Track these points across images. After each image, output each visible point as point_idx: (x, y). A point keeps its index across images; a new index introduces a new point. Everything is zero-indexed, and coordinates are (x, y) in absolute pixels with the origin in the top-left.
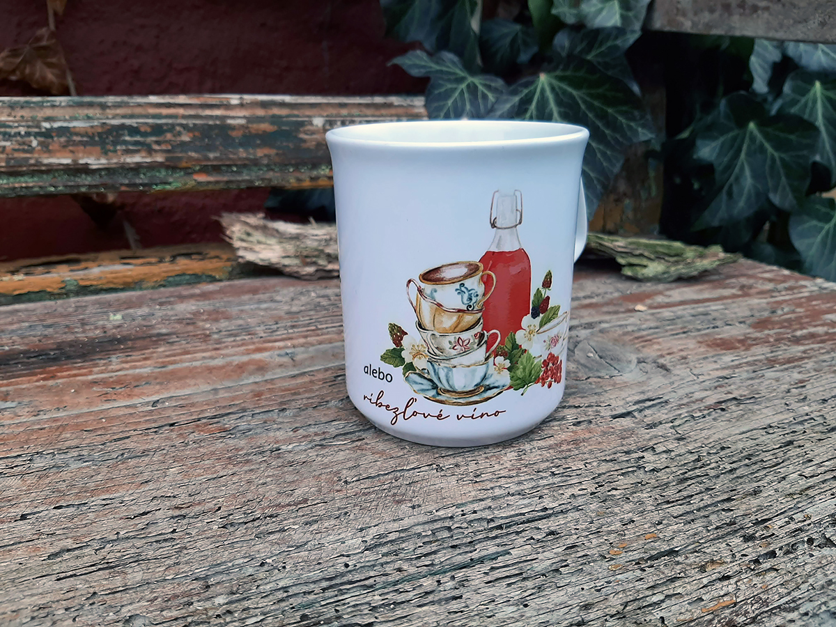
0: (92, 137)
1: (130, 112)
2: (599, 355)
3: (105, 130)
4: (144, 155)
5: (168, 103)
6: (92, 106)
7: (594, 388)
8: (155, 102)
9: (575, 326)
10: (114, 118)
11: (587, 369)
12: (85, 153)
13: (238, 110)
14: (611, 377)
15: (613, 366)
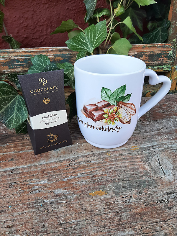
0: (5, 63)
1: (17, 54)
2: (159, 164)
3: (9, 61)
4: (21, 68)
5: (29, 51)
6: (5, 53)
7: (154, 184)
8: (24, 51)
9: (155, 145)
10: (11, 57)
11: (154, 172)
12: (3, 68)
13: (51, 52)
14: (162, 177)
15: (164, 171)
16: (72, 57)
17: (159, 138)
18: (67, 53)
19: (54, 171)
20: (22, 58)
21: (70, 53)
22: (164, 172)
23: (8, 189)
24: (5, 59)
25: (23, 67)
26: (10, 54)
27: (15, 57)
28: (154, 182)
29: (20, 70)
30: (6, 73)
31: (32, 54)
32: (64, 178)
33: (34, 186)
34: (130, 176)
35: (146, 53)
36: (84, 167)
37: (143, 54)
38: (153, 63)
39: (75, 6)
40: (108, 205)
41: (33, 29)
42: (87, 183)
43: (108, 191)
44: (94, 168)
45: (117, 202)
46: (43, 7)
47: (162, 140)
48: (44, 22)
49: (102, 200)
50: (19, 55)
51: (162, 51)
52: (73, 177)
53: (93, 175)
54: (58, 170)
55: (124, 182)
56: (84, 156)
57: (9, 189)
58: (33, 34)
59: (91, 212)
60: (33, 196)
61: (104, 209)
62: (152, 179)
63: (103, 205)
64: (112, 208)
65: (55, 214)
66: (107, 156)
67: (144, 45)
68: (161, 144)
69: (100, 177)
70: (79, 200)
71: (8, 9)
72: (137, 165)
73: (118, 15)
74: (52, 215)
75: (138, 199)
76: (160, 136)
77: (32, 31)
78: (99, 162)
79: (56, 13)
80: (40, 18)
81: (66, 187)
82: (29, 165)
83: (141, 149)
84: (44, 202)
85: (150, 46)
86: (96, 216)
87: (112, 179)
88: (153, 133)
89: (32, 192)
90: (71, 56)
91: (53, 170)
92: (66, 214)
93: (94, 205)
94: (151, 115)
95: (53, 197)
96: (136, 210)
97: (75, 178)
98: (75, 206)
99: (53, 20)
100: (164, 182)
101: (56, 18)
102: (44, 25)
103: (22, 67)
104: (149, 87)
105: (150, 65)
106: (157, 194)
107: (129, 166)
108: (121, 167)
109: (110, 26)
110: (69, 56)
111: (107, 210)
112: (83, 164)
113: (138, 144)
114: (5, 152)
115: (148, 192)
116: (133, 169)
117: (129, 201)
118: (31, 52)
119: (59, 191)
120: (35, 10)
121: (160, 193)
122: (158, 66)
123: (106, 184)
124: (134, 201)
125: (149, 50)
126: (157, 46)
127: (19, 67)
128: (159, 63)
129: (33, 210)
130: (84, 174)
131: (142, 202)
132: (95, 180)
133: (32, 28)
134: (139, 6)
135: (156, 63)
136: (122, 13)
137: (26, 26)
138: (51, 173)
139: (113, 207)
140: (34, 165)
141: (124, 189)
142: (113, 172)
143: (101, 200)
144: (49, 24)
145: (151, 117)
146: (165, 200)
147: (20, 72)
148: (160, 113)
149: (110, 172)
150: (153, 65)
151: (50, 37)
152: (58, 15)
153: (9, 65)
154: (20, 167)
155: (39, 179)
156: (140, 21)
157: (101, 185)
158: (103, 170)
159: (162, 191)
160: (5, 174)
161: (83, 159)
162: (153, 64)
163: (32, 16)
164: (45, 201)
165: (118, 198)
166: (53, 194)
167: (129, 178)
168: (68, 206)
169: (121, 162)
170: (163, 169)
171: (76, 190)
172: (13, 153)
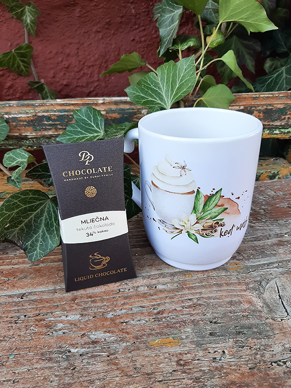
0: (28, 122)
1: (47, 109)
2: (279, 296)
3: (34, 119)
4: (53, 131)
5: (66, 104)
6: (29, 106)
7: (268, 331)
8: (59, 103)
9: (273, 263)
10: (39, 112)
11: (268, 309)
12: (25, 130)
13: (102, 106)
14: (282, 320)
15: (286, 308)
16: (135, 113)
17: (281, 251)
18: (127, 107)
19: (93, 299)
20: (54, 115)
21: (133, 107)
22: (286, 311)
23: (12, 327)
24: (28, 116)
25: (57, 129)
26: (36, 108)
27: (43, 112)
28: (268, 328)
29: (50, 133)
30: (29, 137)
31: (72, 107)
32: (108, 312)
33: (56, 322)
34: (225, 315)
35: (260, 108)
36: (145, 295)
37: (254, 108)
38: (271, 123)
39: (146, 35)
40: (181, 365)
41: (78, 72)
42: (147, 324)
43: (183, 339)
44: (161, 299)
45: (198, 360)
46: (95, 37)
47: (285, 253)
48: (96, 61)
49: (172, 354)
50: (51, 110)
51: (287, 104)
52: (124, 311)
53: (158, 310)
54: (99, 298)
55: (214, 326)
56: (146, 277)
57: (14, 325)
58: (78, 79)
59: (150, 376)
60: (52, 340)
61: (174, 371)
62: (263, 322)
63: (173, 364)
64: (187, 371)
65: (86, 374)
66: (187, 279)
67: (256, 94)
68: (283, 261)
69: (170, 314)
70: (130, 352)
71: (39, 41)
72: (238, 295)
73: (212, 47)
74: (81, 375)
75: (237, 356)
76: (282, 247)
77: (77, 74)
78: (172, 288)
79: (115, 47)
80: (89, 55)
81: (109, 329)
82: (51, 287)
83: (247, 268)
84: (70, 352)
85: (266, 96)
86: (158, 383)
87: (192, 318)
88: (269, 242)
89: (51, 334)
90: (133, 112)
91: (90, 297)
92: (105, 376)
93: (155, 363)
94: (267, 211)
95: (85, 344)
96: (232, 377)
97: (128, 314)
98: (123, 363)
99: (110, 58)
100: (285, 328)
101: (114, 54)
102: (95, 65)
103: (55, 128)
104: (266, 165)
105: (267, 128)
106: (272, 350)
107: (223, 297)
108: (210, 298)
109: (199, 64)
110: (130, 113)
111: (179, 373)
112: (143, 289)
113: (242, 259)
114: (16, 264)
115: (255, 345)
116: (231, 303)
117: (220, 360)
118: (70, 105)
119: (99, 335)
120: (81, 42)
121: (277, 349)
122: (280, 129)
123: (180, 327)
124: (229, 360)
125: (263, 103)
126: (279, 96)
127: (50, 129)
128: (283, 124)
129: (49, 365)
130: (143, 307)
131: (243, 363)
132: (162, 318)
133: (76, 69)
134: (249, 33)
135: (278, 124)
136: (219, 44)
137: (66, 66)
138: (86, 303)
139: (190, 369)
140: (59, 288)
141: (212, 338)
142: (194, 306)
143: (169, 354)
144: (103, 65)
145: (267, 215)
146: (286, 361)
147: (51, 136)
148: (284, 207)
149: (190, 307)
150: (272, 128)
151: (104, 84)
152: (118, 50)
153: (35, 125)
154: (36, 290)
155: (65, 312)
156: (251, 58)
157: (171, 327)
158: (177, 303)
159: (281, 344)
160: (10, 300)
161: (144, 281)
162: (272, 125)
163: (76, 52)
164: (73, 350)
165: (201, 353)
166: (86, 339)
167: (222, 318)
168: (110, 362)
169: (209, 289)
170: (286, 306)
171: (127, 335)
172: (28, 266)
